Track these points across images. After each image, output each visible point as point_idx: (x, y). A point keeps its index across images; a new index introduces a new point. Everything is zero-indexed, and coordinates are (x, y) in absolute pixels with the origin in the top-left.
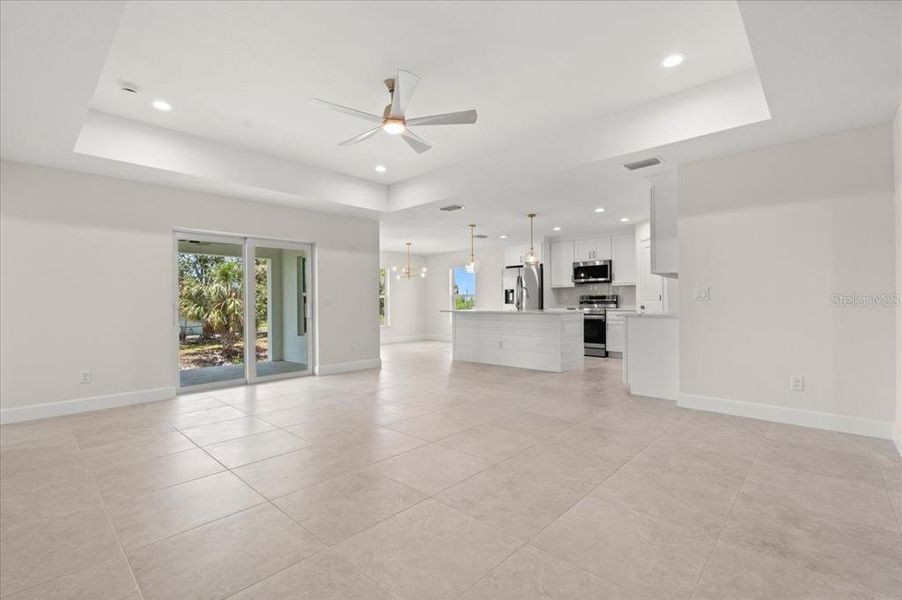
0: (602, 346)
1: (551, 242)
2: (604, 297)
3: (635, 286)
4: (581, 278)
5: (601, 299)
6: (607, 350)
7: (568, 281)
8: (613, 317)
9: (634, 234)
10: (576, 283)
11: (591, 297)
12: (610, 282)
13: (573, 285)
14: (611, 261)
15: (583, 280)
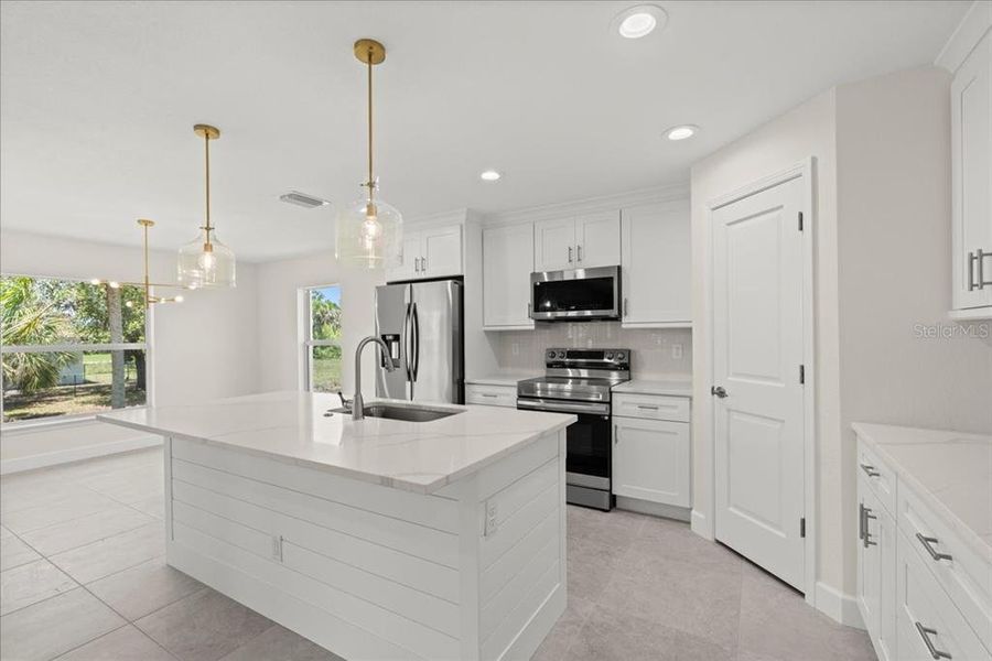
0: (602, 482)
1: (483, 227)
2: (600, 354)
3: (689, 330)
4: (546, 310)
5: (593, 359)
6: (614, 493)
7: (520, 316)
8: (627, 407)
9: (688, 197)
10: (539, 321)
11: (573, 354)
12: (618, 319)
13: (530, 325)
14: (619, 268)
15: (549, 314)
